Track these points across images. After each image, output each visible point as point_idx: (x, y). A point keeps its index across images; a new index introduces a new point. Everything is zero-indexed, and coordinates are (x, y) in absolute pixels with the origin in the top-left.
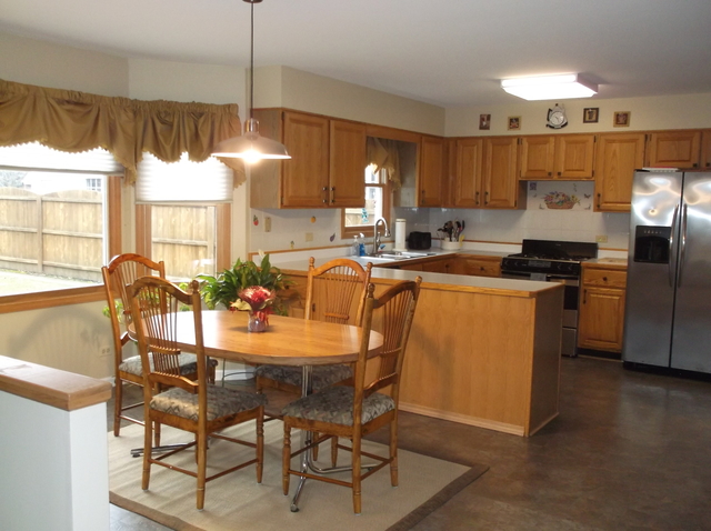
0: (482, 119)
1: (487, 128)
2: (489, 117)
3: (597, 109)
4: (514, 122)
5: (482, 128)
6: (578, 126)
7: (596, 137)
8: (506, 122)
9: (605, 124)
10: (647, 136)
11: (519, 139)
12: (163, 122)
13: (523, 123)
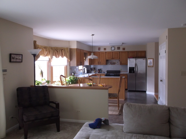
0: (99, 48)
1: (100, 50)
2: (100, 48)
3: (120, 47)
4: (105, 49)
5: (99, 50)
6: (116, 50)
7: (119, 52)
8: (103, 49)
9: (121, 50)
10: (128, 52)
11: (106, 52)
12: (56, 51)
13: (107, 49)
